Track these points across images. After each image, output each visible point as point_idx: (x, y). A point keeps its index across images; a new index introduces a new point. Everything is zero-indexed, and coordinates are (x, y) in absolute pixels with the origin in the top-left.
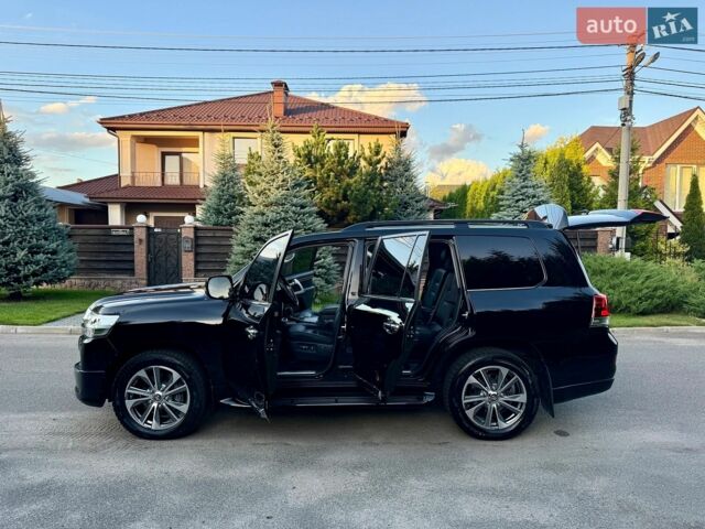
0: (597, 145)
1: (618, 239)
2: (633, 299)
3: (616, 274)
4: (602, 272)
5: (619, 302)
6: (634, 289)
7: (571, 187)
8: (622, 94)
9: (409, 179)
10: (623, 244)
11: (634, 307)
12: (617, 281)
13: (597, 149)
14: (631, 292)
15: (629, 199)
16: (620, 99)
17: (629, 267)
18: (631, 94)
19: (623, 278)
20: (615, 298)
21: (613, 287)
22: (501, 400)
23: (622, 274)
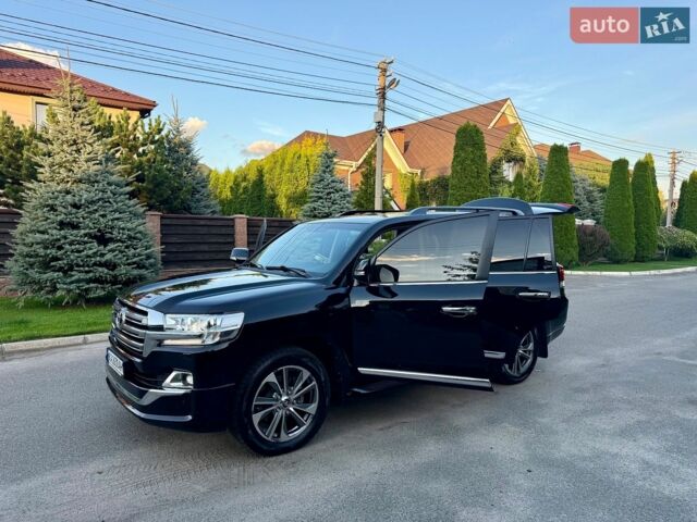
8: (376, 109)
9: (194, 163)
16: (376, 113)
18: (383, 110)
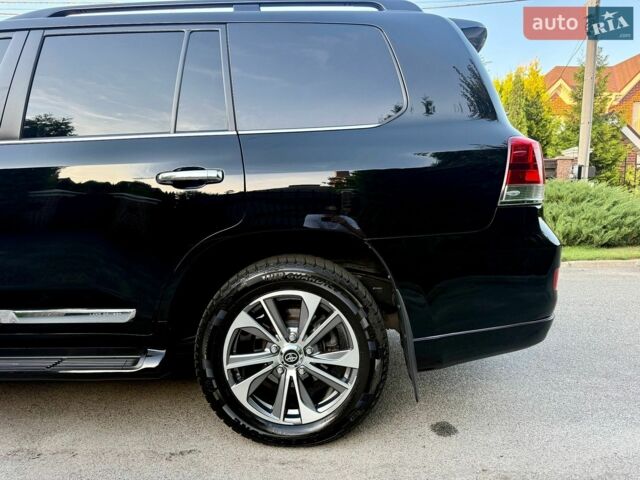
0: (561, 81)
1: (580, 168)
2: (597, 227)
3: (576, 201)
4: (560, 198)
5: (579, 232)
6: (598, 216)
7: (529, 117)
10: (585, 173)
11: (597, 238)
12: (576, 208)
13: (560, 86)
14: (594, 220)
15: (594, 123)
17: (591, 193)
19: (584, 204)
20: (574, 227)
21: (572, 215)
22: (306, 361)
23: (583, 200)
